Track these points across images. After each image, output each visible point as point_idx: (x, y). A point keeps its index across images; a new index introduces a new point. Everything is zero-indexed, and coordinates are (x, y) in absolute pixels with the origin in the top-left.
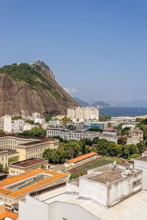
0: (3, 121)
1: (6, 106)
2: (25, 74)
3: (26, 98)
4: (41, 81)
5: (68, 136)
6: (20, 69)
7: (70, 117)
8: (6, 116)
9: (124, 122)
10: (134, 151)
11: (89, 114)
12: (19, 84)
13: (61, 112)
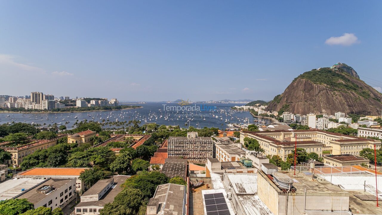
0: (307, 118)
1: (307, 106)
2: (326, 77)
3: (328, 99)
4: (344, 83)
6: (320, 73)
8: (310, 114)
12: (319, 86)
13: (371, 112)
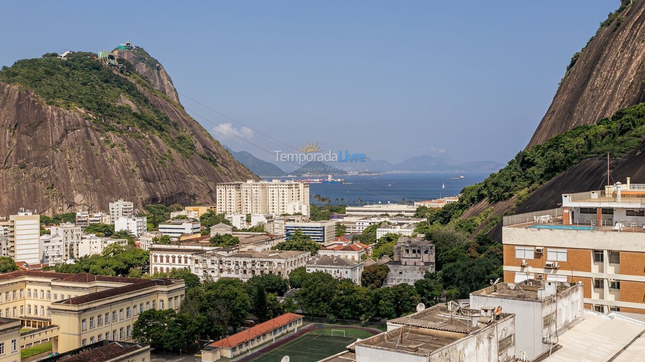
0: (12, 229)
1: (27, 184)
2: (85, 84)
3: (89, 156)
4: (133, 107)
5: (215, 267)
6: (67, 70)
7: (224, 210)
8: (21, 214)
9: (383, 220)
10: (408, 303)
11: (281, 199)
12: (65, 115)
13: (197, 196)
